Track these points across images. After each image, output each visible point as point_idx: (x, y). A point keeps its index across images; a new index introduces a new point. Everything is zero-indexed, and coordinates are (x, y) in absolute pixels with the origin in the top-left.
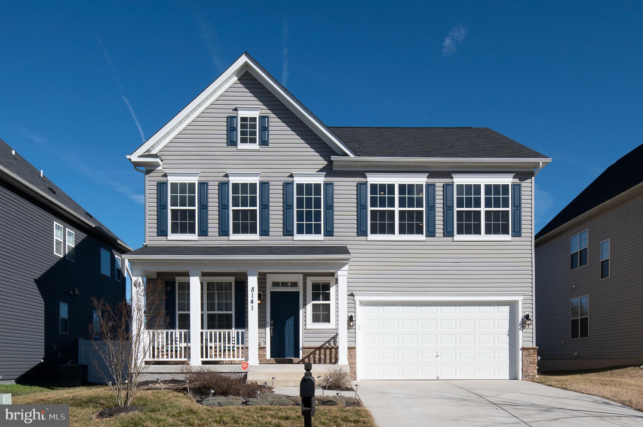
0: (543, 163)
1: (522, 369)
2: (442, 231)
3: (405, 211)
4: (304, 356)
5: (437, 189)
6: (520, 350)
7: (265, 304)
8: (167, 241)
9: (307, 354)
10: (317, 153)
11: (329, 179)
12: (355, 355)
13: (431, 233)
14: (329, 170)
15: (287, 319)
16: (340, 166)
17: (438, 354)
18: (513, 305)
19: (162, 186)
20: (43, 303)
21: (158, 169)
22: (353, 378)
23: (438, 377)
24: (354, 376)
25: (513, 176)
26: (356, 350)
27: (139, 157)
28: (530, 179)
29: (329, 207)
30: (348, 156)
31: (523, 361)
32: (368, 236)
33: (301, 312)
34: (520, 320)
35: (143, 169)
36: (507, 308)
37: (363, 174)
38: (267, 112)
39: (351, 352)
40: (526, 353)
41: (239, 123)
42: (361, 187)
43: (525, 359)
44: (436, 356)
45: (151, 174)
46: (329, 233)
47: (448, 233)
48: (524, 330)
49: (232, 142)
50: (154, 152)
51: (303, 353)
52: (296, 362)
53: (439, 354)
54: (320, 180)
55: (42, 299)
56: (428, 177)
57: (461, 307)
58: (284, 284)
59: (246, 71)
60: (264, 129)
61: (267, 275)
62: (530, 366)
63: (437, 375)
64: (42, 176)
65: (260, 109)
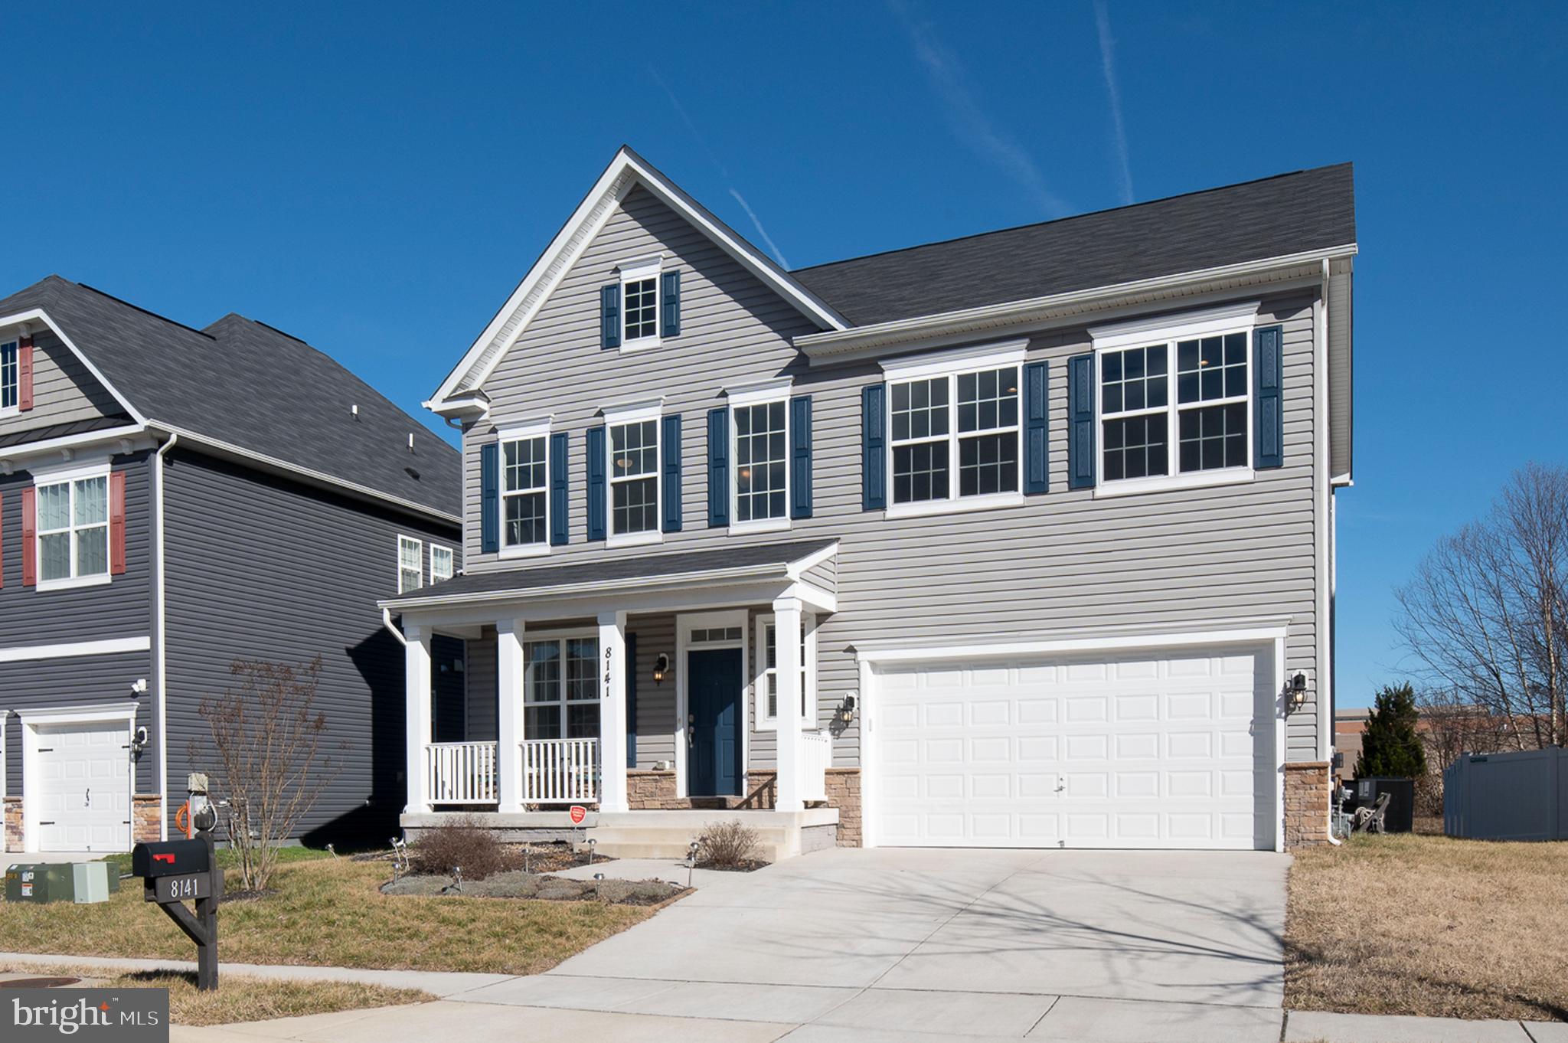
0: (1330, 260)
1: (1284, 822)
2: (1065, 476)
3: (975, 439)
4: (752, 792)
5: (1052, 373)
6: (1279, 771)
7: (674, 680)
8: (499, 561)
9: (756, 788)
10: (776, 334)
11: (803, 389)
12: (859, 788)
13: (1037, 486)
14: (801, 370)
15: (722, 710)
16: (823, 356)
17: (1061, 784)
18: (1262, 652)
19: (489, 452)
20: (370, 692)
21: (483, 418)
22: (854, 843)
23: (1061, 842)
24: (857, 837)
25: (1256, 308)
26: (859, 778)
27: (444, 401)
28: (1310, 309)
29: (803, 453)
30: (835, 329)
31: (1288, 801)
32: (888, 508)
33: (745, 692)
34: (1279, 689)
35: (458, 422)
36: (1248, 662)
37: (872, 366)
38: (676, 262)
39: (849, 781)
40: (1295, 778)
41: (623, 296)
42: (872, 395)
43: (1292, 796)
44: (1056, 789)
45: (472, 430)
46: (802, 511)
47: (1081, 480)
48: (1290, 717)
49: (610, 341)
50: (474, 387)
51: (748, 785)
52: (735, 806)
53: (1063, 784)
54: (783, 393)
55: (366, 685)
56: (1029, 349)
57: (1122, 665)
58: (716, 634)
59: (634, 182)
60: (672, 301)
61: (679, 616)
62: (1307, 813)
63: (1058, 836)
64: (411, 445)
65: (661, 259)
